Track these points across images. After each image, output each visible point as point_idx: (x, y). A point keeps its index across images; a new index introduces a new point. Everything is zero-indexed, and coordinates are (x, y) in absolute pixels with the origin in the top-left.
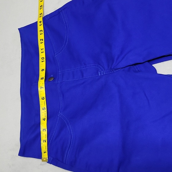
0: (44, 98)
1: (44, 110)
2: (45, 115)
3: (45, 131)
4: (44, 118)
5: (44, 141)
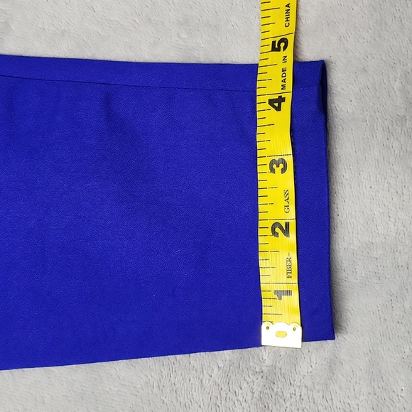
1: (279, 50)
2: (284, 75)
3: (283, 170)
4: (276, 97)
5: (277, 230)
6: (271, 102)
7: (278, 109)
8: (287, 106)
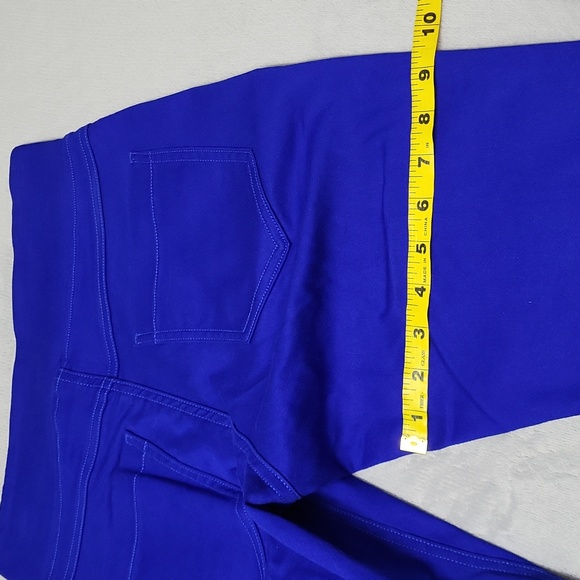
0: (426, 203)
1: (420, 252)
3: (422, 337)
4: (420, 287)
5: (416, 376)
6: (417, 289)
7: (421, 295)
8: (427, 294)
